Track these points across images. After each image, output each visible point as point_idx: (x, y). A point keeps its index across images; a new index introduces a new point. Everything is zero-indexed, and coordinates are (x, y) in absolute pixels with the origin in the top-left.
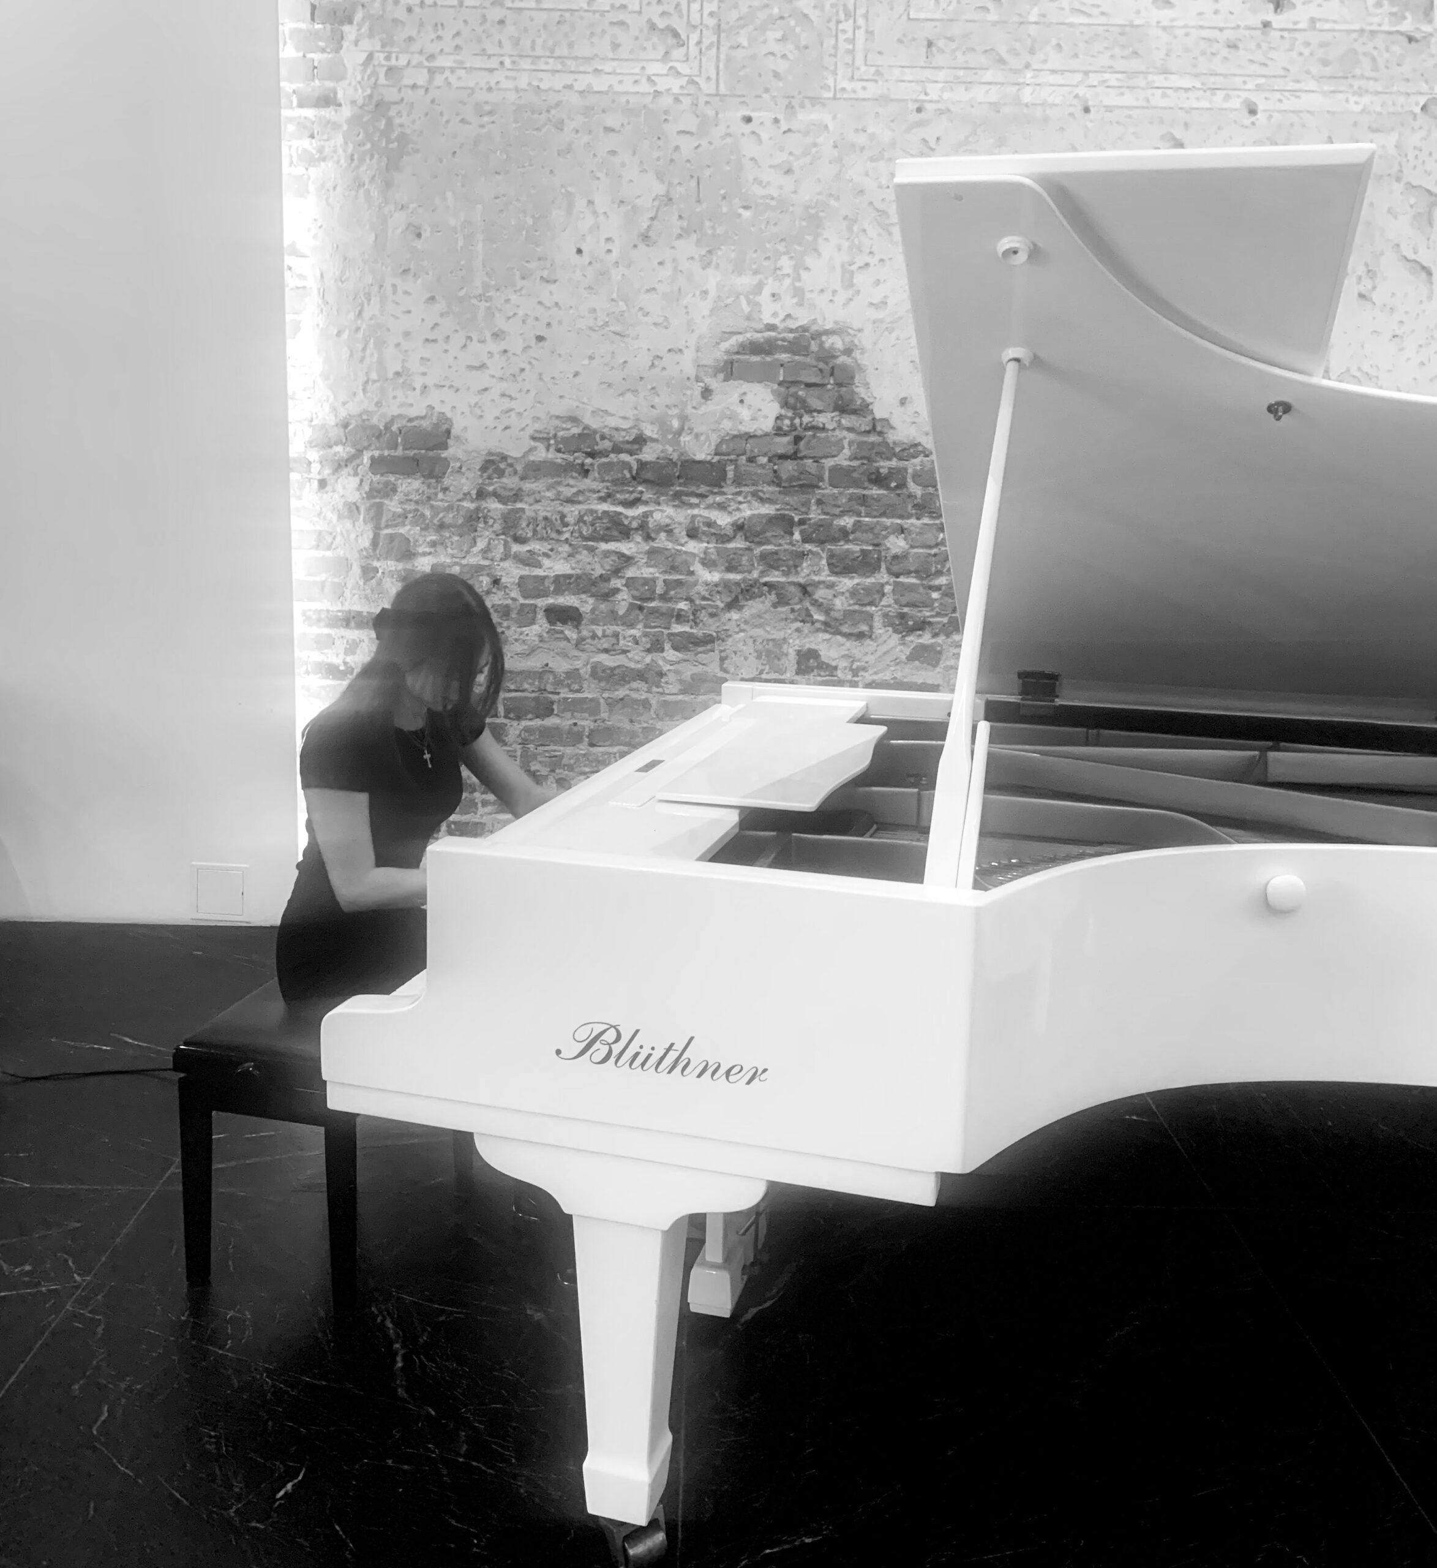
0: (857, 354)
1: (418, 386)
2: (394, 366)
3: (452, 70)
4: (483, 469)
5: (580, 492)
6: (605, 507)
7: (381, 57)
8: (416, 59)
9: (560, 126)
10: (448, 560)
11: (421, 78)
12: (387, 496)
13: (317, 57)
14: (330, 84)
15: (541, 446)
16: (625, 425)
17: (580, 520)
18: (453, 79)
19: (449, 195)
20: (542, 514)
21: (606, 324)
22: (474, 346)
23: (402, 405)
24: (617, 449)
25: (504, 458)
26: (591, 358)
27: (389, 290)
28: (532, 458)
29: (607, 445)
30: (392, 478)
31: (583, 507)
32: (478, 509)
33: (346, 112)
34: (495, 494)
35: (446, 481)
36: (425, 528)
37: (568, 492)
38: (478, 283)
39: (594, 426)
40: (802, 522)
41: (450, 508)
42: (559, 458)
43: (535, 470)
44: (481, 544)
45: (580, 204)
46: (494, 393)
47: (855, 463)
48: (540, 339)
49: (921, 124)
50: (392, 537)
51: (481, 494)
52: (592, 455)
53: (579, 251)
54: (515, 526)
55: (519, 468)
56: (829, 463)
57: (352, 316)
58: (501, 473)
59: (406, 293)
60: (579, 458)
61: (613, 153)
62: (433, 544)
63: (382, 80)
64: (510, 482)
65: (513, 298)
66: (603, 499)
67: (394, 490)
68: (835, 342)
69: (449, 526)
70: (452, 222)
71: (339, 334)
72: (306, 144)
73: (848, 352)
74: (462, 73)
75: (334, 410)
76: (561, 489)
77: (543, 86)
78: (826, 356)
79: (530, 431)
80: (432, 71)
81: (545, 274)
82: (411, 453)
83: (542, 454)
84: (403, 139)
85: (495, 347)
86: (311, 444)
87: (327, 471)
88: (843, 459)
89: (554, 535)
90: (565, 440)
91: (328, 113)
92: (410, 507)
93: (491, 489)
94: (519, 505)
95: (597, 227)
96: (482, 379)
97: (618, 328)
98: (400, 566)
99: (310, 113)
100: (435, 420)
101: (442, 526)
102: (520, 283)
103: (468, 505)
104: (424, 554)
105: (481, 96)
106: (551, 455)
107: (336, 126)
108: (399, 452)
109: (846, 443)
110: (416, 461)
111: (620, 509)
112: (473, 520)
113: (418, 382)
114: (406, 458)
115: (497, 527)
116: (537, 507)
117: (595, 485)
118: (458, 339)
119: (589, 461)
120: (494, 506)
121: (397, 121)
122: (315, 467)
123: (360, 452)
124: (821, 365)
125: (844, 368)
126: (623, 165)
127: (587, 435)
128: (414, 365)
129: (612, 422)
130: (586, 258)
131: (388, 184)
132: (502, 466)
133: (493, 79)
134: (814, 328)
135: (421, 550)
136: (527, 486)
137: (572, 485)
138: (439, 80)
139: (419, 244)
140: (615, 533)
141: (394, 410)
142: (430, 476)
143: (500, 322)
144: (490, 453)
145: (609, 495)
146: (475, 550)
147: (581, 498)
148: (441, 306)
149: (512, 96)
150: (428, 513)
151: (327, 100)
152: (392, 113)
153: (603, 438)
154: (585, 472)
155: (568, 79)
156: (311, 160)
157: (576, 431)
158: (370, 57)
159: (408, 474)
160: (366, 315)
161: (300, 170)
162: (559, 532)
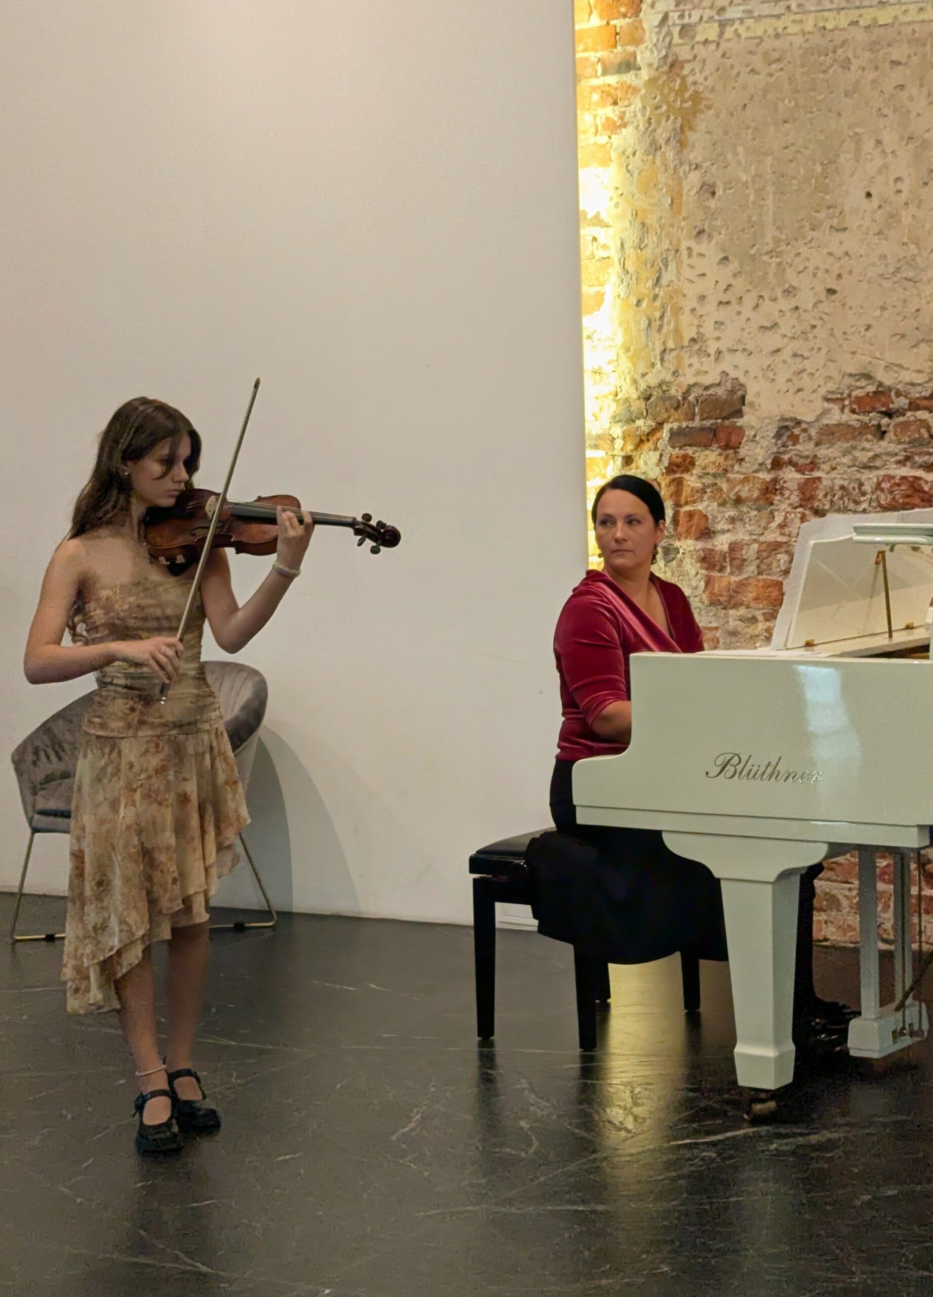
1: (712, 351)
2: (689, 333)
3: (741, 20)
4: (778, 436)
5: (876, 457)
6: (906, 471)
7: (674, 16)
8: (707, 14)
9: (846, 64)
10: (747, 538)
11: (711, 31)
12: (687, 470)
13: (619, 23)
14: (630, 49)
15: (835, 408)
16: (920, 379)
17: (878, 487)
18: (742, 30)
19: (740, 149)
20: (839, 482)
21: (898, 270)
22: (767, 305)
23: (698, 373)
24: (914, 406)
25: (798, 423)
26: (883, 308)
27: (685, 253)
28: (825, 422)
29: (902, 402)
30: (690, 451)
31: (881, 473)
32: (775, 481)
33: (645, 75)
34: (791, 462)
35: (742, 452)
36: (723, 504)
37: (863, 457)
38: (769, 239)
39: (888, 382)
41: (746, 480)
42: (853, 420)
43: (830, 434)
44: (779, 519)
45: (868, 145)
46: (786, 354)
48: (832, 292)
50: (691, 515)
51: (777, 464)
52: (889, 414)
53: (869, 195)
54: (812, 498)
55: (813, 432)
57: (650, 283)
58: (795, 439)
59: (701, 255)
60: (873, 418)
61: (902, 87)
62: (732, 520)
63: (677, 40)
64: (805, 448)
65: (804, 250)
66: (902, 463)
67: (693, 463)
69: (747, 499)
70: (744, 178)
71: (639, 303)
72: (610, 112)
74: (749, 22)
75: (635, 382)
76: (857, 454)
77: (829, 26)
79: (822, 391)
80: (723, 25)
81: (835, 222)
82: (708, 423)
83: (836, 416)
84: (696, 98)
85: (785, 304)
86: (616, 420)
87: (630, 447)
89: (852, 506)
90: (859, 400)
91: (629, 78)
92: (708, 480)
93: (786, 457)
94: (816, 474)
95: (886, 166)
96: (772, 340)
97: (911, 274)
98: (700, 545)
99: (612, 80)
100: (729, 385)
101: (738, 501)
102: (810, 235)
103: (766, 476)
104: (723, 532)
105: (769, 44)
106: (847, 417)
107: (635, 90)
108: (697, 423)
110: (714, 432)
111: (920, 473)
112: (771, 490)
113: (712, 349)
114: (702, 429)
115: (795, 498)
116: (833, 474)
117: (893, 448)
118: (750, 300)
119: (885, 421)
120: (791, 476)
121: (690, 79)
122: (619, 443)
123: (660, 425)
126: (911, 99)
127: (882, 392)
128: (708, 330)
129: (906, 376)
130: (875, 201)
131: (682, 144)
132: (797, 431)
133: (780, 24)
135: (719, 527)
136: (822, 452)
137: (870, 447)
138: (729, 32)
139: (712, 204)
140: (917, 501)
141: (689, 378)
142: (726, 447)
143: (791, 276)
144: (783, 419)
145: (907, 458)
146: (774, 525)
147: (878, 463)
148: (734, 266)
149: (798, 41)
150: (725, 486)
151: (628, 65)
152: (686, 71)
153: (898, 394)
154: (881, 434)
155: (853, 15)
156: (613, 127)
157: (871, 388)
158: (665, 18)
159: (707, 446)
160: (664, 282)
161: (603, 139)
162: (857, 503)
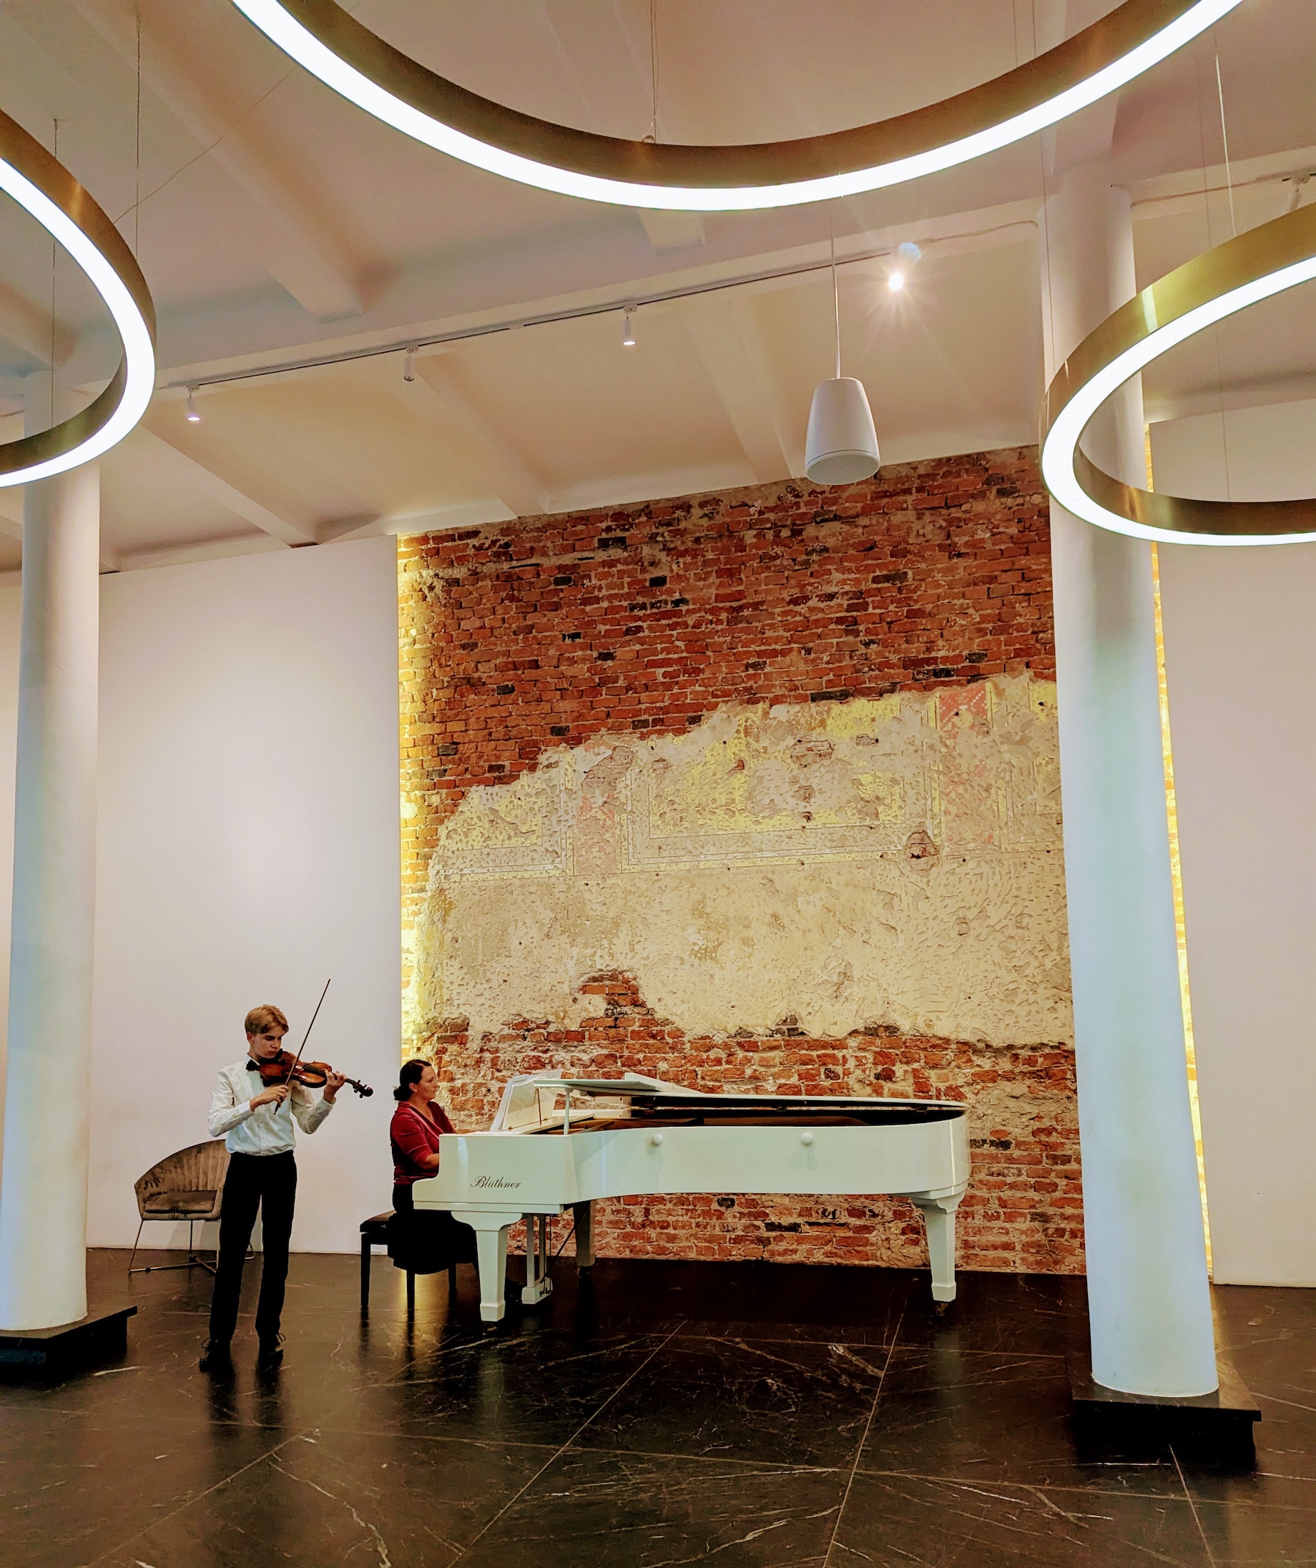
0: (638, 980)
1: (456, 1004)
2: (447, 997)
3: (469, 874)
4: (483, 1039)
5: (522, 1048)
6: (535, 1053)
7: (442, 871)
8: (456, 871)
9: (511, 893)
10: (469, 1081)
11: (457, 878)
12: (444, 1053)
13: (419, 873)
14: (423, 883)
15: (506, 1028)
16: (540, 1016)
17: (523, 1060)
18: (469, 878)
19: (469, 924)
20: (507, 1058)
21: (532, 973)
22: (478, 986)
23: (450, 1013)
24: (538, 1027)
25: (491, 1034)
26: (526, 988)
27: (445, 965)
28: (502, 1033)
29: (533, 1025)
30: (445, 1045)
31: (525, 1054)
32: (481, 1057)
33: (429, 894)
34: (487, 1050)
35: (467, 1046)
36: (459, 1067)
37: (518, 1048)
38: (480, 960)
39: (528, 1018)
40: (621, 1057)
41: (469, 1057)
42: (514, 1033)
43: (503, 1038)
44: (482, 1073)
45: (520, 924)
46: (486, 1006)
47: (642, 1029)
48: (505, 981)
49: (658, 880)
50: (445, 1072)
51: (482, 1051)
52: (528, 1030)
53: (520, 943)
54: (496, 1065)
55: (497, 1037)
56: (630, 1029)
57: (430, 977)
58: (489, 1040)
59: (452, 966)
60: (521, 1032)
61: (534, 902)
62: (463, 1074)
63: (443, 881)
64: (493, 1044)
65: (494, 965)
66: (533, 1050)
67: (446, 1050)
68: (629, 975)
69: (470, 1065)
70: (470, 935)
71: (425, 984)
72: (414, 908)
73: (635, 979)
74: (473, 875)
75: (423, 1017)
76: (515, 1046)
77: (505, 878)
78: (626, 981)
79: (501, 1021)
80: (462, 875)
81: (507, 954)
82: (453, 1034)
83: (506, 1031)
84: (450, 903)
85: (486, 986)
86: (414, 1032)
87: (420, 1044)
88: (636, 1027)
89: (512, 1068)
90: (516, 1025)
91: (423, 895)
92: (453, 1057)
93: (486, 1048)
94: (498, 1055)
95: (527, 932)
96: (480, 1000)
97: (537, 975)
98: (449, 1084)
99: (416, 895)
100: (462, 1018)
101: (466, 1066)
102: (497, 958)
103: (477, 1056)
104: (459, 1079)
105: (480, 884)
106: (511, 1031)
107: (425, 900)
108: (448, 1034)
109: (637, 1020)
110: (455, 1037)
111: (540, 1054)
112: (479, 1062)
113: (456, 1003)
114: (451, 1036)
115: (489, 1065)
116: (505, 1055)
117: (530, 1044)
118: (472, 984)
119: (527, 1033)
120: (487, 1056)
121: (448, 896)
122: (415, 1042)
123: (433, 1034)
124: (625, 985)
125: (633, 986)
126: (537, 907)
127: (525, 1022)
128: (454, 996)
129: (535, 1015)
130: (523, 946)
131: (445, 921)
132: (490, 1037)
133: (485, 877)
134: (619, 970)
135: (457, 1077)
136: (501, 1046)
137: (520, 1044)
138: (464, 878)
139: (457, 945)
140: (539, 1065)
141: (445, 1015)
142: (460, 1044)
143: (489, 975)
144: (485, 1032)
145: (535, 1048)
146: (480, 1076)
147: (523, 1050)
148: (465, 970)
149: (493, 883)
150: (460, 1060)
151: (422, 890)
152: (447, 893)
153: (532, 1022)
154: (525, 1038)
155: (515, 874)
156: (415, 914)
157: (521, 1020)
158: (438, 872)
159: (453, 1043)
160: (436, 976)
161: (411, 919)
162: (514, 1066)
